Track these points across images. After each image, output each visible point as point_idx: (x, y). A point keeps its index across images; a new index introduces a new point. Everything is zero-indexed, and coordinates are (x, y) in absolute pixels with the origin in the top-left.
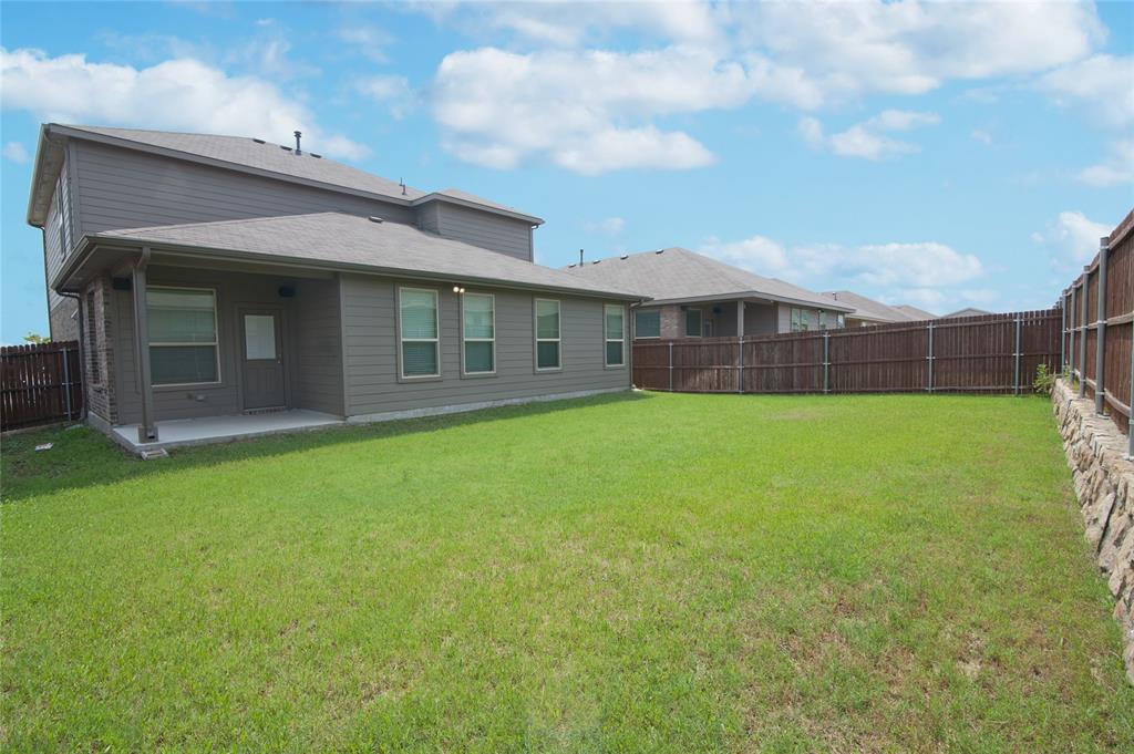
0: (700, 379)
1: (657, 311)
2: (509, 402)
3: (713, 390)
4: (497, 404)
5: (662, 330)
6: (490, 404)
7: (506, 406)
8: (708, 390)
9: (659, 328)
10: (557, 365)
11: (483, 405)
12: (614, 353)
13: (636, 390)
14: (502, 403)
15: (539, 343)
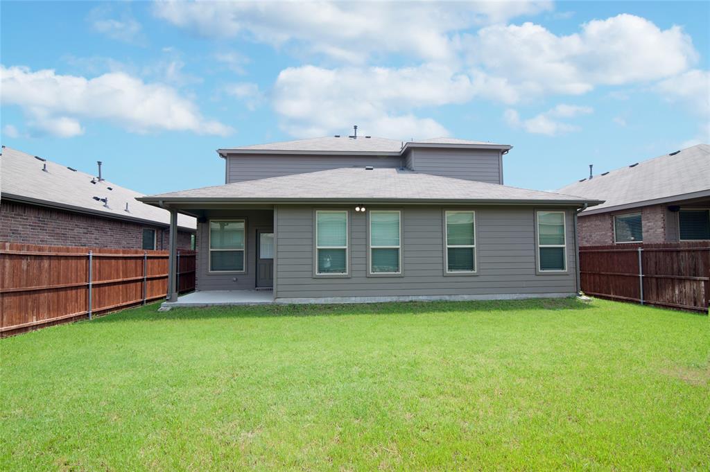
0: (681, 292)
1: (638, 214)
2: (414, 298)
3: (699, 307)
4: (402, 299)
5: (644, 235)
6: (394, 299)
7: (411, 301)
8: (692, 306)
9: (641, 233)
10: (472, 268)
11: (388, 299)
12: (552, 259)
13: (584, 297)
14: (407, 299)
15: (449, 249)
